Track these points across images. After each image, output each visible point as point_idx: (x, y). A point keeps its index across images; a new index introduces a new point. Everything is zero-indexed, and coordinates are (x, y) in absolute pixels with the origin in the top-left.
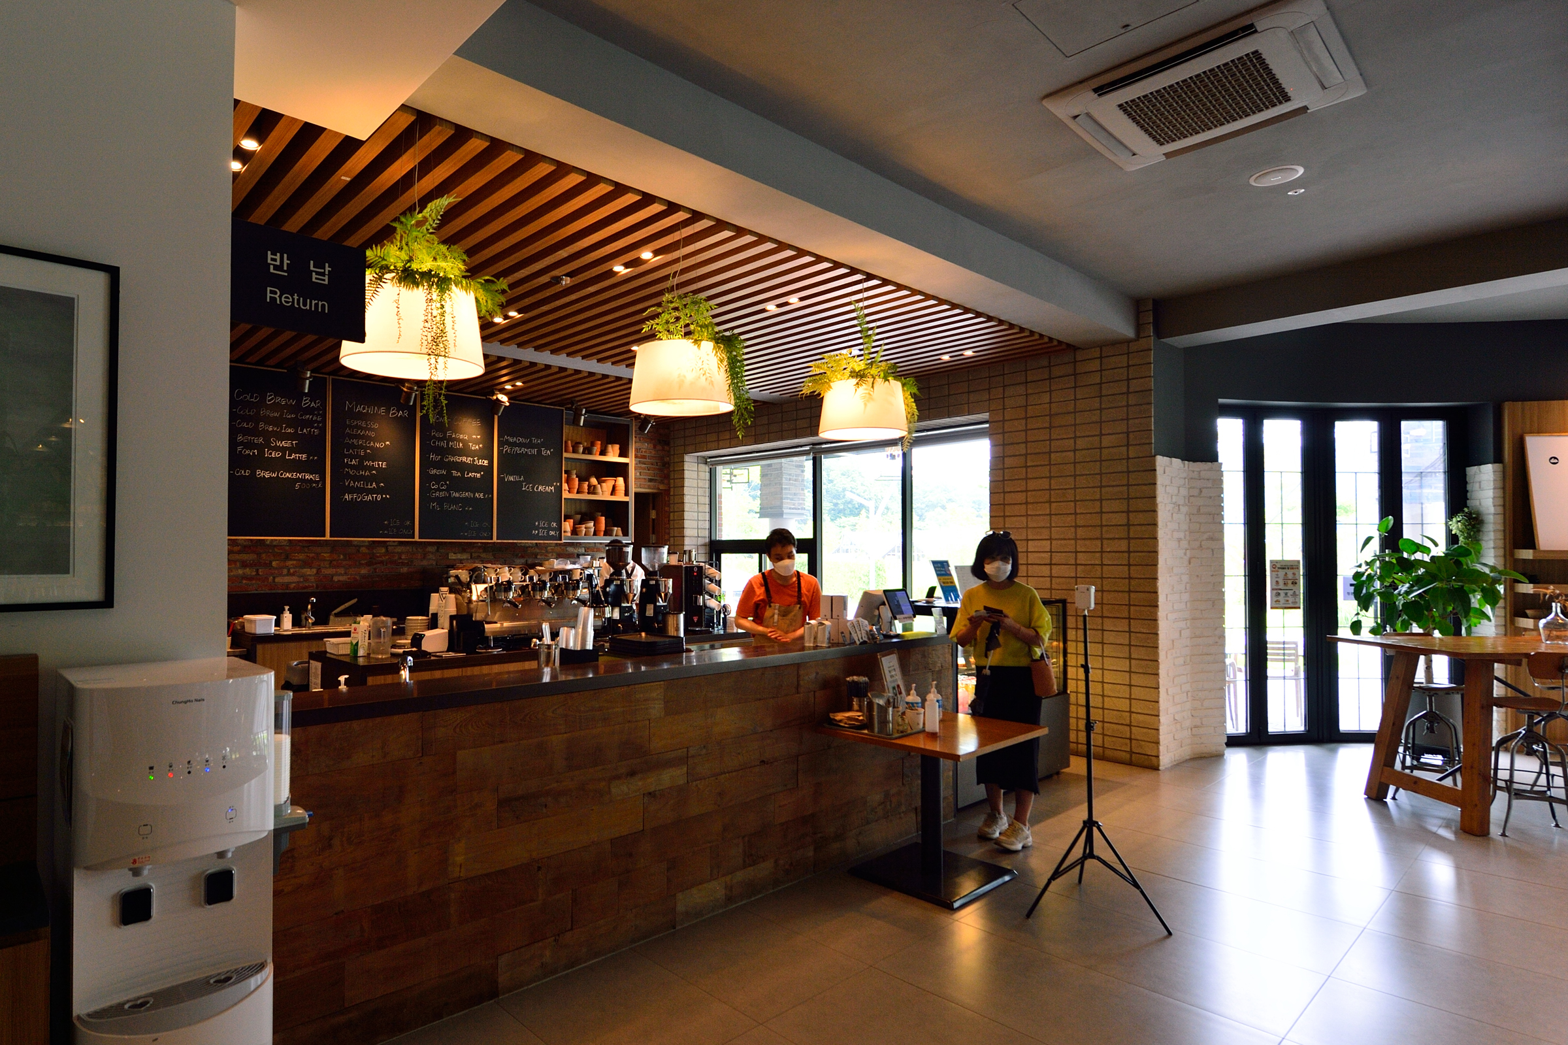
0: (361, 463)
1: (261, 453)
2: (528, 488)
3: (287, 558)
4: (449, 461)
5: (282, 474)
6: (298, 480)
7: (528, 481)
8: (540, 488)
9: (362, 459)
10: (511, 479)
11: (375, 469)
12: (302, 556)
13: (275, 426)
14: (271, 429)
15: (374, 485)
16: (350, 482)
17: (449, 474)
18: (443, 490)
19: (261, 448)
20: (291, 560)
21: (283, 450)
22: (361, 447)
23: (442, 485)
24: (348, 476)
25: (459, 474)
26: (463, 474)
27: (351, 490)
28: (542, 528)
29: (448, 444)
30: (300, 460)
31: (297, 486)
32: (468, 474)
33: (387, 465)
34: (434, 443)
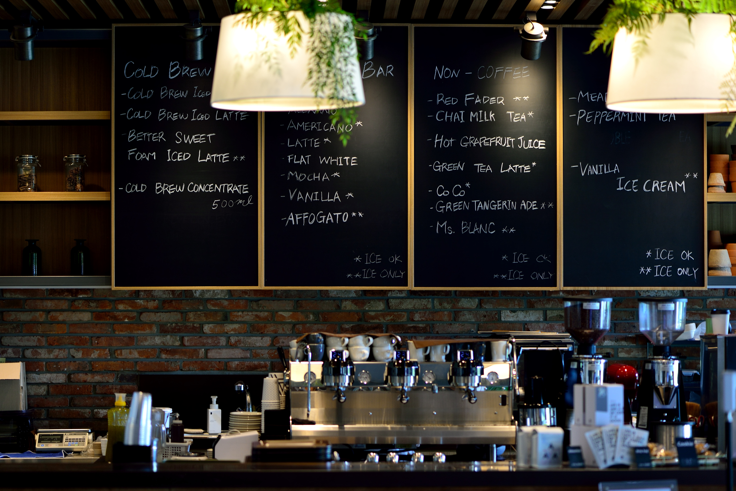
0: (314, 160)
1: (162, 155)
2: (629, 186)
3: (226, 319)
4: (471, 147)
5: (191, 188)
6: (216, 195)
7: (627, 173)
8: (655, 185)
9: (316, 154)
10: (594, 170)
11: (338, 169)
12: (249, 317)
13: (180, 112)
14: (175, 118)
15: (337, 196)
16: (297, 193)
17: (470, 169)
18: (459, 199)
19: (161, 148)
20: (233, 322)
21: (193, 148)
22: (313, 134)
23: (457, 191)
24: (294, 184)
25: (489, 168)
26: (496, 168)
27: (299, 207)
28: (661, 262)
29: (467, 116)
30: (218, 163)
31: (215, 205)
32: (506, 167)
33: (358, 161)
34: (442, 116)
